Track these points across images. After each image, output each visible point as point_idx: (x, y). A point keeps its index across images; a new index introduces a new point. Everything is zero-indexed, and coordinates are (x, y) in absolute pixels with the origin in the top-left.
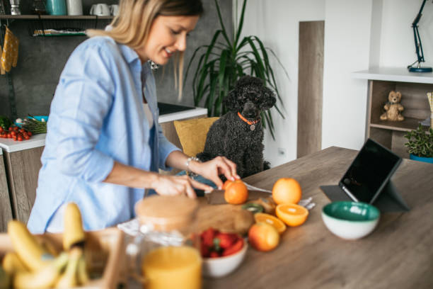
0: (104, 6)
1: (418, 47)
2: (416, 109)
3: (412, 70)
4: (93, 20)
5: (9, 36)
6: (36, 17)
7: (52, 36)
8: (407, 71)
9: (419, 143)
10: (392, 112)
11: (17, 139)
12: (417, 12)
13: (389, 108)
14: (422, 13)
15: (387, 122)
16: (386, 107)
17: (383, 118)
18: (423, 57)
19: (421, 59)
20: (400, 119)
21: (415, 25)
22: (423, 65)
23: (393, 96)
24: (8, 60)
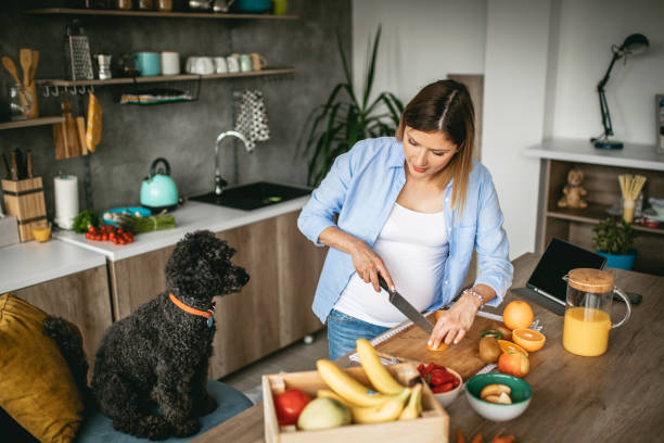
0: (207, 60)
1: (605, 116)
2: (600, 192)
3: (598, 145)
4: (194, 81)
5: (96, 107)
6: (130, 80)
7: (150, 105)
8: (591, 147)
9: (610, 237)
10: (572, 197)
11: (118, 243)
12: (605, 73)
13: (569, 192)
14: (611, 74)
15: (566, 210)
16: (565, 191)
17: (562, 204)
18: (611, 129)
19: (608, 131)
20: (583, 205)
21: (601, 88)
22: (610, 138)
23: (573, 178)
24: (94, 136)
